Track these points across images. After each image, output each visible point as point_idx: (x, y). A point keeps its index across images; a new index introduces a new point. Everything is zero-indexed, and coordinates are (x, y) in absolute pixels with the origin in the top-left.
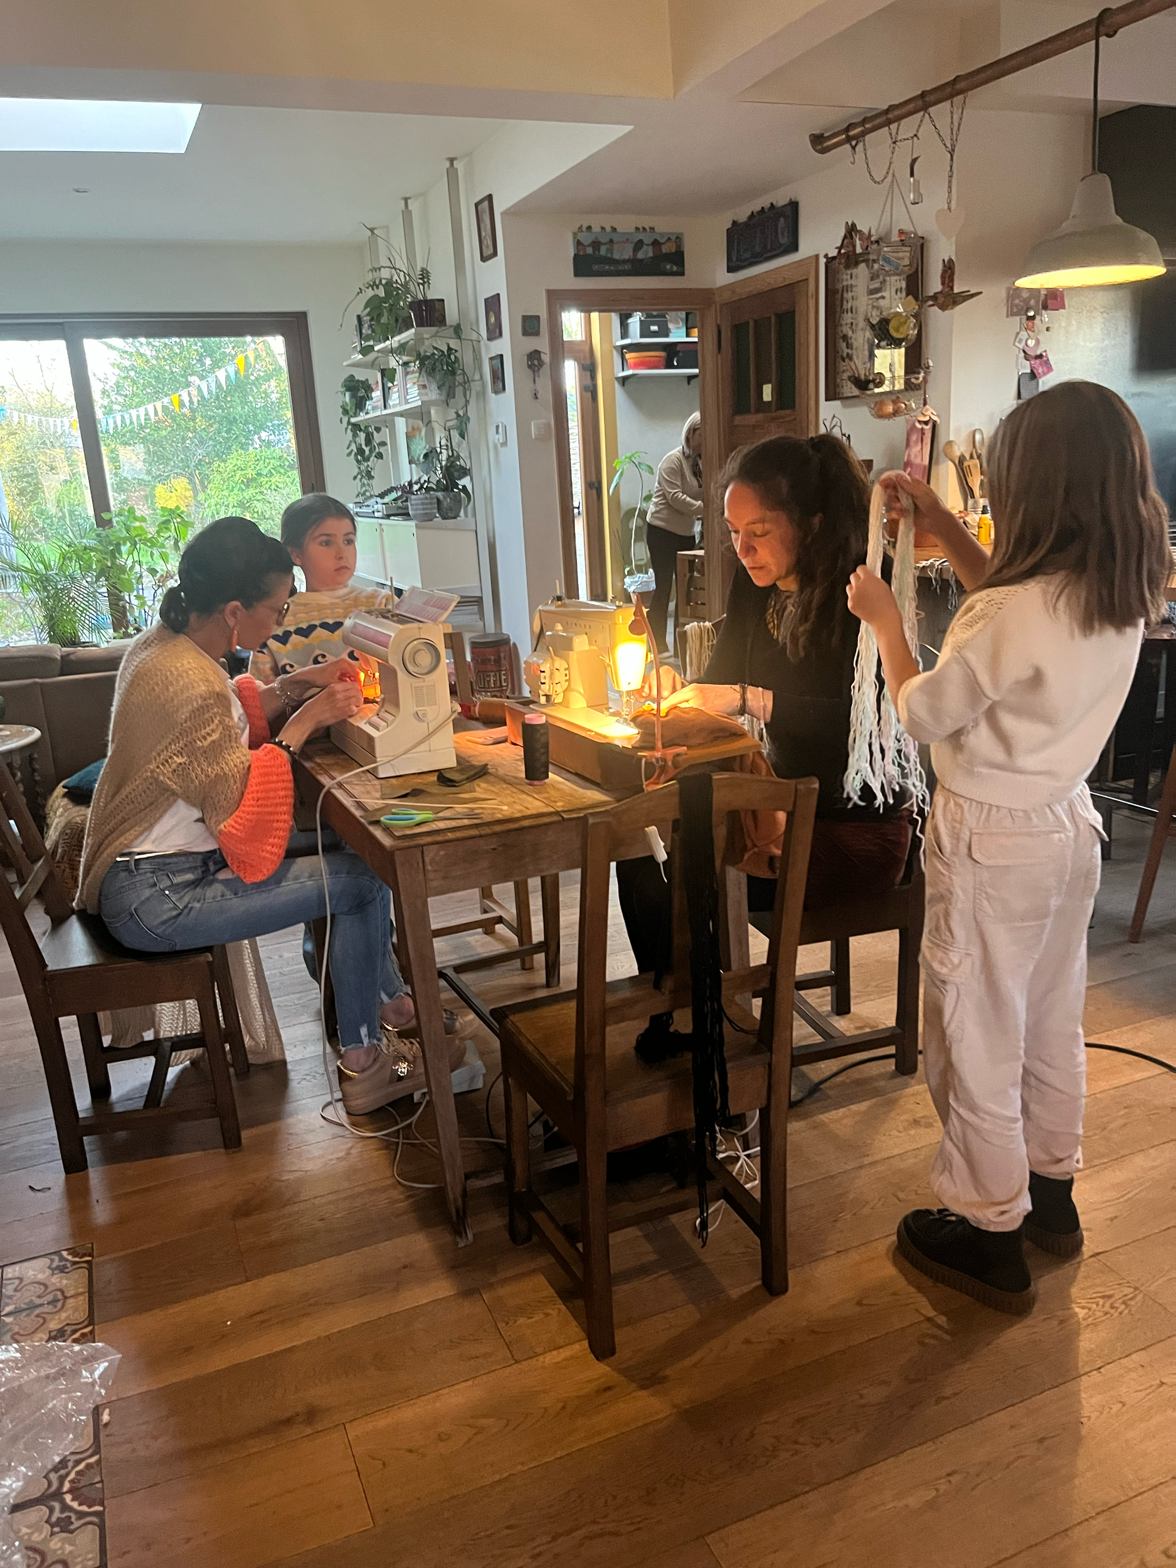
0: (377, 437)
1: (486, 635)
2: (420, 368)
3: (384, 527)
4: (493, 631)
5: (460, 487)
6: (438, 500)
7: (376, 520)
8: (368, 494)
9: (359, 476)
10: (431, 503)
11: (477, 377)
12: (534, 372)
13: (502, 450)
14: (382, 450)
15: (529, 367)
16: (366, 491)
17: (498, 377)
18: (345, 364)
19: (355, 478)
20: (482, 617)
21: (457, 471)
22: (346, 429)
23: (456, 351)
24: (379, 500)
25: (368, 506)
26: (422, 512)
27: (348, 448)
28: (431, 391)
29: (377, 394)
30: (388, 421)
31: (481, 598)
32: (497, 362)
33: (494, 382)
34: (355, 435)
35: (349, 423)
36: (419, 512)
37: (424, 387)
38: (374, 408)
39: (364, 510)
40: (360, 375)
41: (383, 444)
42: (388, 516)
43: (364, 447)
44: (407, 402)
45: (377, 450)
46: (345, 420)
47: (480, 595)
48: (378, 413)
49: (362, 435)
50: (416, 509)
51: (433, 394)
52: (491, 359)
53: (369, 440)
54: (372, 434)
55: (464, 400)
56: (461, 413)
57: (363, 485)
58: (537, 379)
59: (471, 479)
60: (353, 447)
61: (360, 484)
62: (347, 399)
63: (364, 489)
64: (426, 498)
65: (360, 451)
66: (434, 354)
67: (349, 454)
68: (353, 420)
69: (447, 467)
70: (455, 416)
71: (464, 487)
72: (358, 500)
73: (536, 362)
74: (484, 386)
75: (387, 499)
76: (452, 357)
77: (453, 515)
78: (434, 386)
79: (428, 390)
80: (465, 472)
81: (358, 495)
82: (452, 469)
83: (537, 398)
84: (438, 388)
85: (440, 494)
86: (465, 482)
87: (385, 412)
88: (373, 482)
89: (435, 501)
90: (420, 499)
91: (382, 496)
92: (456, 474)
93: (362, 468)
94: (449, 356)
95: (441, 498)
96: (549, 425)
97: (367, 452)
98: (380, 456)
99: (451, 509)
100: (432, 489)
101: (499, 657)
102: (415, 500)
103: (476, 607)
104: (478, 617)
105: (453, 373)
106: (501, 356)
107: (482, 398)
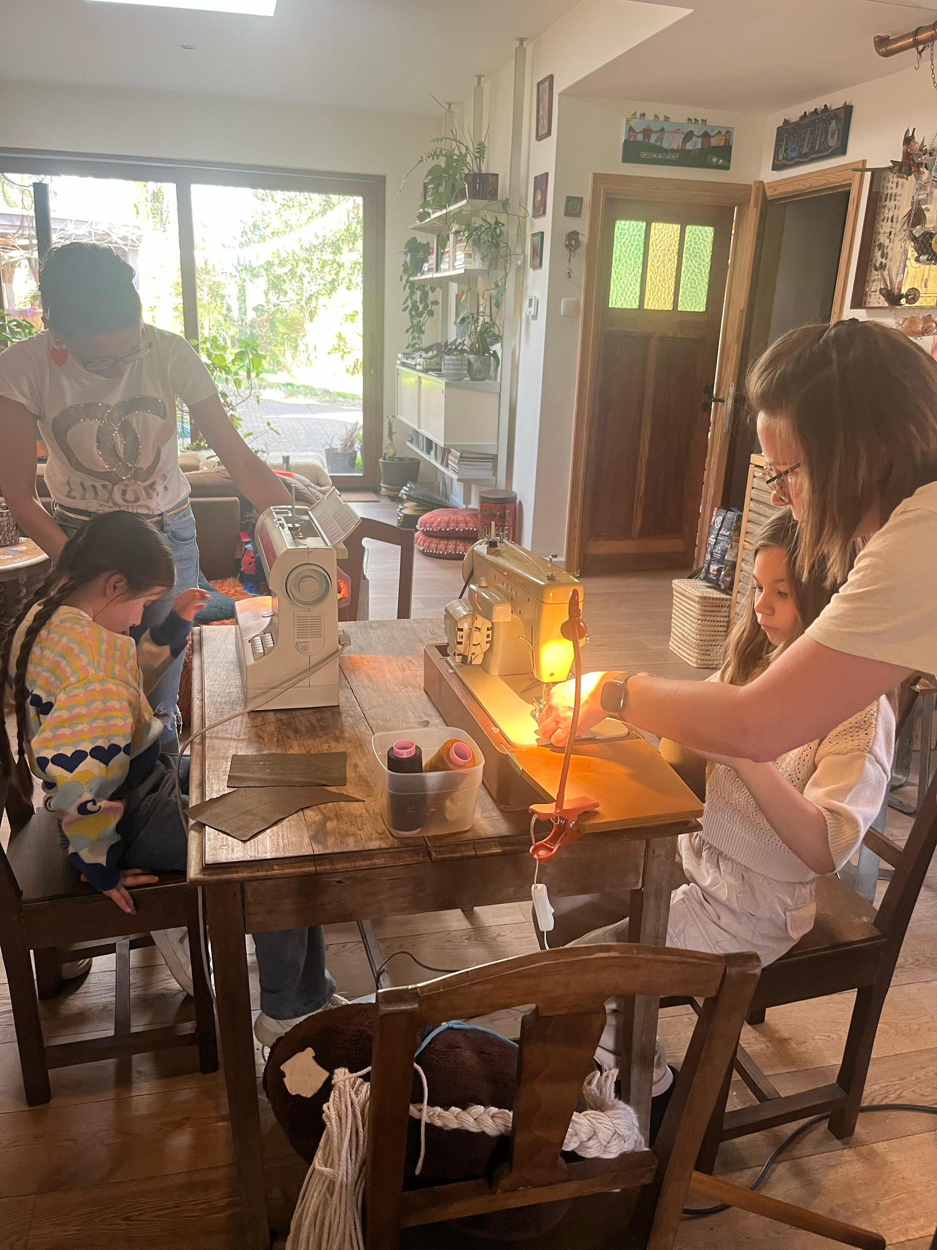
0: (431, 297)
1: (496, 491)
2: (468, 238)
3: (423, 381)
4: (504, 488)
5: (491, 352)
6: (469, 361)
7: (416, 372)
8: (417, 346)
9: (411, 330)
10: (461, 365)
11: (519, 251)
12: (570, 250)
13: (533, 322)
14: (434, 308)
15: (567, 246)
16: (416, 343)
17: (537, 253)
18: (410, 227)
19: (407, 331)
20: (495, 474)
21: (490, 337)
22: (405, 286)
23: (503, 225)
24: (424, 355)
25: (413, 358)
26: (454, 372)
27: (404, 304)
28: (474, 259)
29: (432, 259)
30: (443, 283)
31: (496, 456)
32: (538, 238)
33: (533, 258)
34: (412, 293)
35: (407, 281)
36: (450, 371)
37: (470, 256)
38: (429, 270)
39: (410, 361)
40: (422, 238)
41: (435, 303)
42: (426, 371)
43: (418, 304)
44: (454, 268)
45: (430, 308)
46: (405, 278)
47: (496, 453)
48: (429, 276)
49: (419, 293)
50: (448, 369)
51: (477, 264)
52: (534, 235)
53: (425, 295)
54: (427, 293)
55: (503, 272)
56: (500, 283)
57: (414, 338)
58: (572, 259)
59: (502, 346)
60: (409, 303)
61: (411, 337)
62: (408, 259)
63: (414, 341)
64: (458, 360)
65: (415, 307)
66: (481, 226)
67: (405, 309)
68: (411, 279)
69: (481, 333)
70: (493, 286)
71: (495, 352)
72: (408, 351)
73: (573, 242)
74: (524, 261)
75: (430, 354)
76: (498, 231)
77: (481, 377)
78: (478, 257)
79: (471, 260)
80: (497, 338)
81: (408, 347)
82: (486, 335)
83: (570, 277)
84: (482, 259)
85: (471, 357)
86: (497, 347)
87: (436, 275)
88: (423, 336)
89: (467, 363)
90: (452, 360)
91: (427, 350)
92: (489, 340)
93: (415, 322)
94: (495, 229)
95: (472, 360)
96: (578, 303)
97: (421, 309)
98: (431, 314)
99: (480, 371)
100: (465, 351)
101: (505, 513)
102: (448, 360)
103: (491, 464)
104: (491, 473)
105: (497, 245)
106: (542, 233)
107: (521, 271)
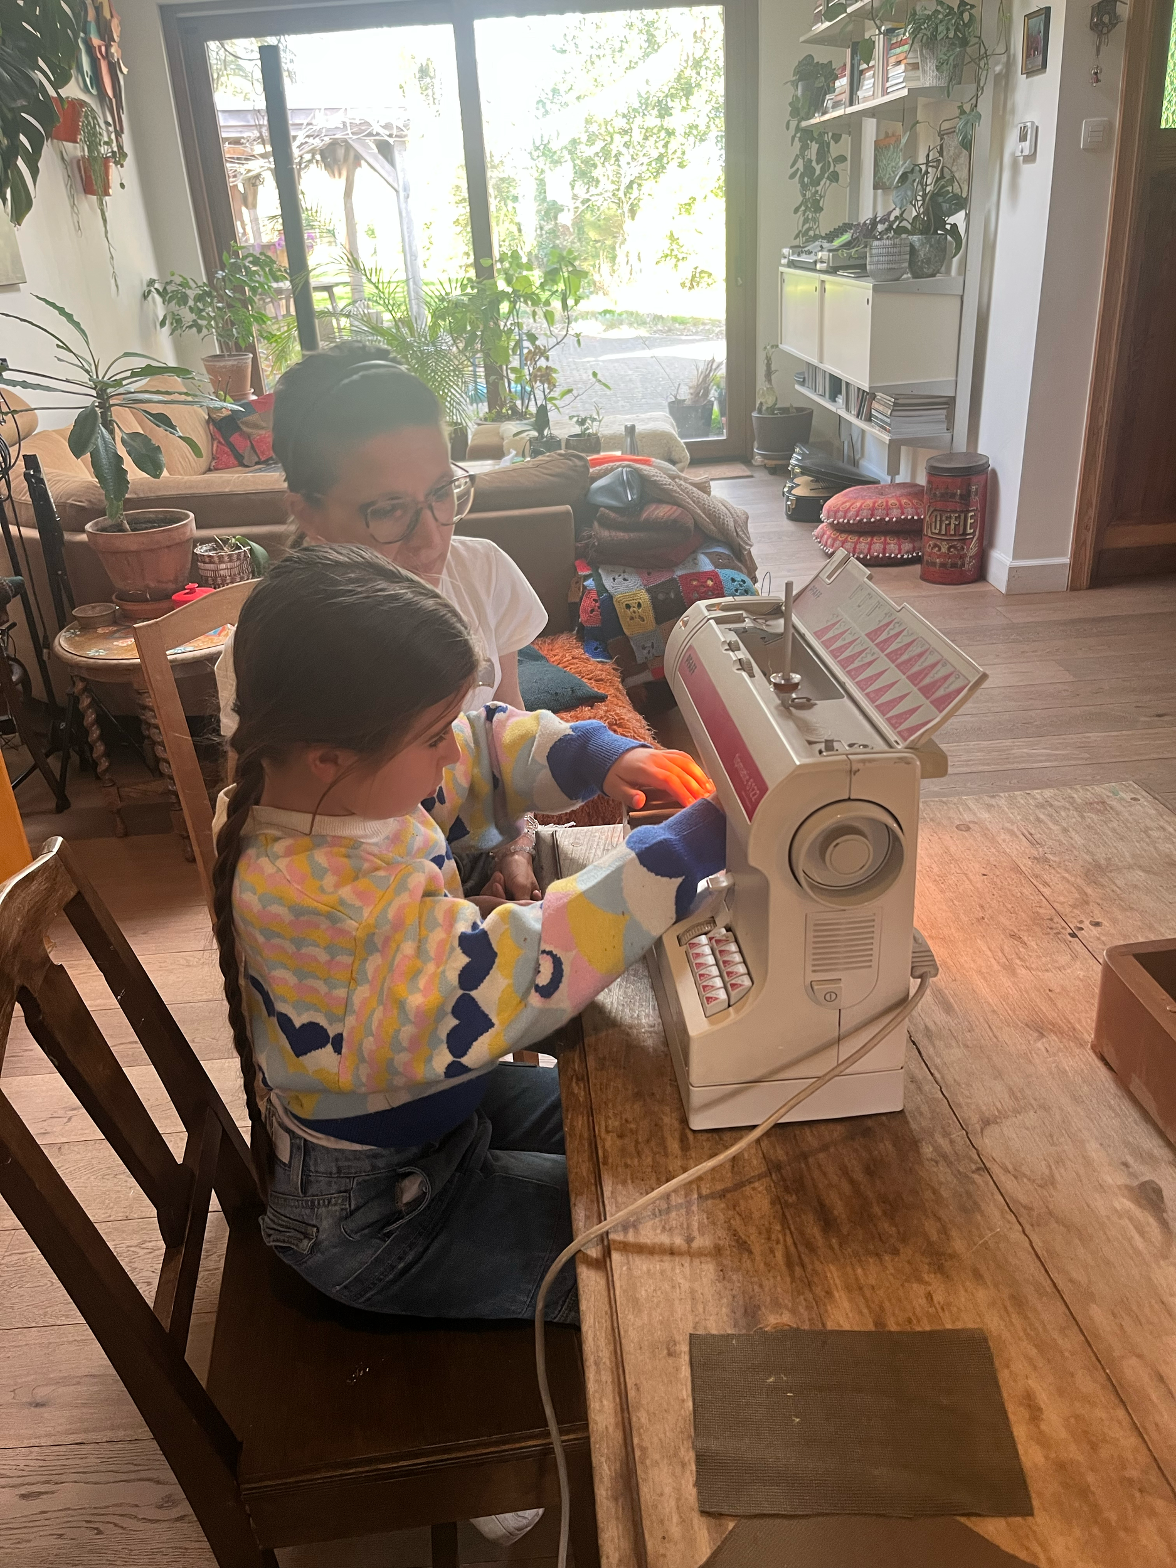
0: (835, 150)
1: (951, 456)
2: (914, 34)
3: (827, 286)
4: (964, 450)
5: (948, 227)
6: (912, 246)
7: (816, 275)
8: (811, 233)
9: (803, 208)
10: (900, 254)
11: (1001, 49)
12: (1099, 37)
13: (1026, 169)
14: (839, 168)
15: (1094, 27)
16: (809, 229)
17: (1037, 47)
18: (802, 39)
19: (796, 210)
20: (950, 427)
21: (949, 201)
22: (793, 138)
23: (973, 6)
24: (826, 245)
25: (810, 253)
26: (885, 266)
27: (792, 166)
28: (924, 71)
29: (842, 83)
30: (851, 125)
31: (954, 398)
32: (1039, 21)
33: (1028, 56)
34: (805, 147)
35: (798, 128)
36: (880, 266)
37: (915, 66)
38: (836, 105)
39: (804, 258)
40: (822, 55)
41: (841, 159)
42: (833, 270)
43: (814, 164)
44: (885, 92)
45: (832, 169)
46: (793, 124)
47: (953, 395)
48: (839, 112)
49: (814, 147)
50: (878, 263)
51: (929, 78)
52: (1029, 16)
53: (822, 154)
54: (829, 144)
55: (975, 86)
56: (967, 108)
57: (806, 221)
58: (1103, 48)
59: (967, 215)
60: (800, 164)
61: (802, 219)
62: (799, 92)
63: (807, 226)
64: (894, 246)
65: (809, 169)
66: (937, 11)
67: (792, 176)
68: (804, 124)
69: (934, 196)
70: (957, 112)
71: (954, 226)
72: (796, 242)
73: (1106, 19)
74: (1009, 65)
75: (837, 243)
76: (966, 16)
77: (930, 271)
78: (931, 66)
79: (919, 73)
80: (960, 203)
81: (797, 236)
82: (940, 199)
83: (1098, 81)
84: (938, 68)
85: (915, 239)
86: (958, 219)
87: (850, 110)
88: (822, 216)
89: (908, 249)
90: (885, 247)
91: (831, 237)
92: (945, 206)
93: (808, 194)
94: (962, 13)
95: (917, 244)
96: (1111, 125)
97: (818, 172)
98: (835, 177)
99: (928, 261)
100: (904, 230)
101: (969, 492)
102: (878, 247)
103: (944, 412)
104: (945, 426)
105: (964, 42)
106: (1048, 10)
107: (1005, 82)
